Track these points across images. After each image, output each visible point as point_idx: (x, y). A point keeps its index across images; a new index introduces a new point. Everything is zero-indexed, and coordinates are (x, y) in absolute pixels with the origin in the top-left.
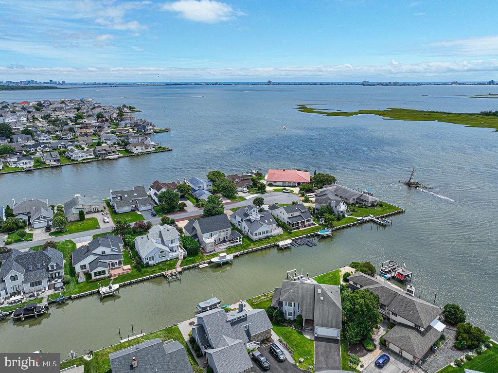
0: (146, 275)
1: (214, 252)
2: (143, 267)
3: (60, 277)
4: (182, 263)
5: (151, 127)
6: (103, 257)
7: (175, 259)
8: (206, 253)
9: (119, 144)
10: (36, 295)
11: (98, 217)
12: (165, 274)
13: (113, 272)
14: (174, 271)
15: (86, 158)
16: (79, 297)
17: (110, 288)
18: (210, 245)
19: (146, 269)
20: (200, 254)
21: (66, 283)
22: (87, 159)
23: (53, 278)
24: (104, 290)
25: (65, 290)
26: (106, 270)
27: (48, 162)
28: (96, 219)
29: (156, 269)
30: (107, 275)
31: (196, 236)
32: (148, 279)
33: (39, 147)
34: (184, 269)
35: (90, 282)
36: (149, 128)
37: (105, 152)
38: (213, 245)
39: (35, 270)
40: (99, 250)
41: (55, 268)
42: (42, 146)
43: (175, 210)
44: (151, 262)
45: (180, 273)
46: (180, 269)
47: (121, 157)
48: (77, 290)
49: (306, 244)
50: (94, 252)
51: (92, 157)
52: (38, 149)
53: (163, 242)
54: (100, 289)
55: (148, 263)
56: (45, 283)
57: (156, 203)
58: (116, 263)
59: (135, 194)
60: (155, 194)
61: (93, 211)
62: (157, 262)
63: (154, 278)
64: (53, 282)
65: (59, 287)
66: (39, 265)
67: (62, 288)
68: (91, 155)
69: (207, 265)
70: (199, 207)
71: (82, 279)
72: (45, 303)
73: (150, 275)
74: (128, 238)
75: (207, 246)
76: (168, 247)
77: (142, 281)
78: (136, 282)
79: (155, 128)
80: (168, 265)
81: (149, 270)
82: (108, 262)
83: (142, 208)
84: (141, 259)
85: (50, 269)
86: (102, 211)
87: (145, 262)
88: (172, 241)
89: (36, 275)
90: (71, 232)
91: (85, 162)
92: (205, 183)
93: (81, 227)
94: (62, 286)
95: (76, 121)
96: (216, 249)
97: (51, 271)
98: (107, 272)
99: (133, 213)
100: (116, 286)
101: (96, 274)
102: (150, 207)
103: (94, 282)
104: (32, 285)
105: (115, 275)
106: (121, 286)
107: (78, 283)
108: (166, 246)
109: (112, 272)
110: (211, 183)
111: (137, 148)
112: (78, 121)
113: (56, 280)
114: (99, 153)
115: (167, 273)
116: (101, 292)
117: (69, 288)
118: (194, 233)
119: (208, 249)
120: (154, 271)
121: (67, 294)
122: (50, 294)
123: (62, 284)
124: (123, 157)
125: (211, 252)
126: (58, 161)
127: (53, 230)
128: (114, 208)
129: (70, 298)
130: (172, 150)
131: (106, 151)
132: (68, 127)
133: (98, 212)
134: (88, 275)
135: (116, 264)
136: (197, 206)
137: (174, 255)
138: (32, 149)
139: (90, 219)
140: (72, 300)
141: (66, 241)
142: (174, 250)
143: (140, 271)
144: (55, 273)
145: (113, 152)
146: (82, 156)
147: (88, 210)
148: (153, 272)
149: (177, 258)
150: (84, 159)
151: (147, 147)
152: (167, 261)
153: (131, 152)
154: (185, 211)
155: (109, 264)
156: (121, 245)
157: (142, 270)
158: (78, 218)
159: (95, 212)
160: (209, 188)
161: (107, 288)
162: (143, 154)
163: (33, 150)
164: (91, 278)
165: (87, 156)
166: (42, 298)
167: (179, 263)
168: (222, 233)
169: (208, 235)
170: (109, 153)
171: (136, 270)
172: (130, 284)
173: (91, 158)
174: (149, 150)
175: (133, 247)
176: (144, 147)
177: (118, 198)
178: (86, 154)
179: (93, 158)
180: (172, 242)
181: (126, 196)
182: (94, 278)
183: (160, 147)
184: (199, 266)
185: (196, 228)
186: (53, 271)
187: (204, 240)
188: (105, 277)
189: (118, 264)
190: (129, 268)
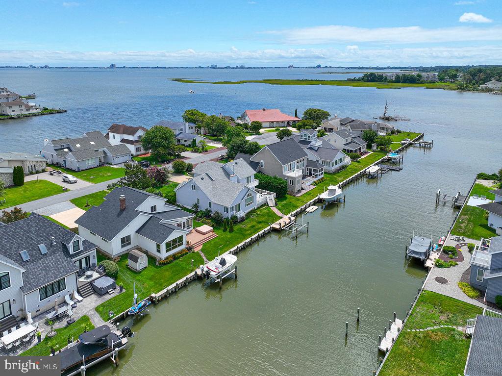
3: (88, 267)
4: (279, 209)
14: (285, 221)
16: (166, 297)
18: (298, 180)
19: (238, 227)
25: (124, 290)
28: (46, 180)
29: (253, 223)
30: (185, 246)
31: (261, 174)
35: (161, 264)
39: (38, 259)
40: (146, 205)
41: (81, 247)
46: (290, 218)
48: (150, 284)
49: (390, 169)
50: (140, 209)
53: (239, 181)
58: (184, 223)
59: (92, 143)
60: (123, 141)
61: (28, 172)
62: (245, 213)
65: (109, 287)
66: (42, 247)
67: (113, 286)
70: (201, 152)
75: (295, 182)
80: (264, 215)
81: (241, 226)
83: (117, 160)
85: (71, 252)
86: (43, 171)
87: (227, 216)
89: (46, 269)
92: (187, 125)
94: (114, 283)
96: (303, 186)
97: (73, 256)
98: (185, 240)
102: (127, 158)
103: (167, 263)
104: (46, 293)
107: (135, 271)
110: (193, 125)
113: (89, 273)
119: (297, 187)
120: (254, 226)
122: (96, 304)
123: (109, 279)
125: (299, 191)
130: (65, 111)
133: (37, 172)
135: (184, 227)
137: (260, 200)
139: (32, 182)
143: (231, 230)
144: (80, 261)
148: (256, 228)
149: (266, 205)
152: (255, 210)
153: (4, 115)
154: (185, 157)
157: (233, 228)
158: (9, 182)
159: (32, 173)
162: (22, 116)
167: (276, 210)
171: (222, 230)
174: (32, 111)
177: (65, 150)
181: (78, 146)
182: (164, 255)
183: (45, 109)
184: (308, 210)
185: (262, 161)
186: (78, 254)
187: (288, 175)
188: (183, 250)
189: (186, 226)
190: (211, 230)
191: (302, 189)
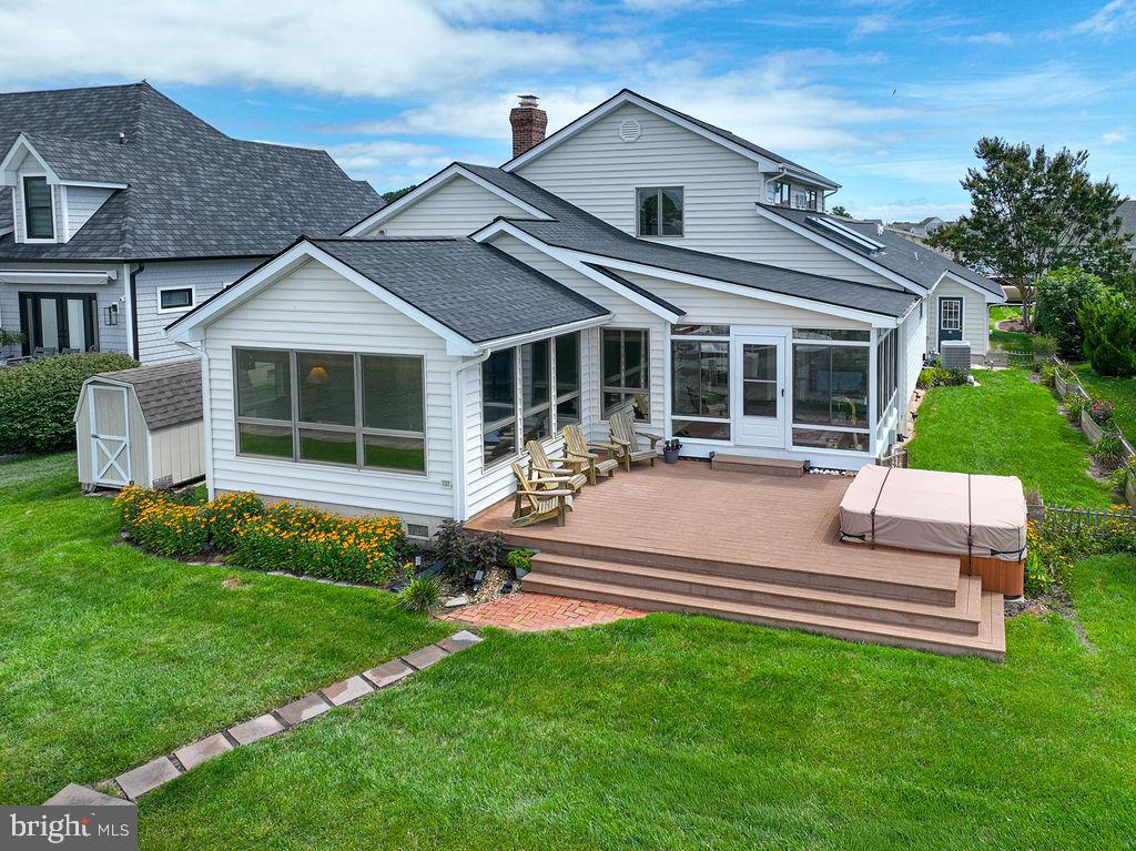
41: (61, 228)
58: (760, 359)
71: (122, 432)
85: (19, 232)
135: (762, 402)
189: (785, 405)
190: (970, 534)
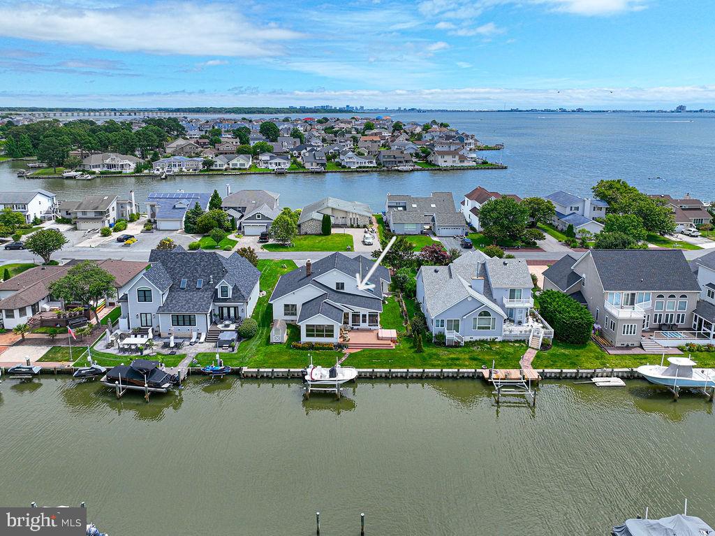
0: (434, 366)
1: (638, 351)
2: (429, 341)
3: (236, 319)
4: (537, 357)
5: (471, 141)
6: (336, 296)
7: (516, 341)
8: (612, 346)
9: (417, 155)
10: (172, 345)
11: (357, 234)
12: (486, 375)
13: (354, 338)
14: (515, 374)
15: (363, 165)
16: (256, 377)
17: (333, 373)
18: (629, 325)
19: (435, 351)
20: (592, 346)
21: (244, 336)
22: (364, 167)
23: (222, 319)
24: (318, 373)
25: (236, 351)
26: (338, 327)
27: (308, 166)
28: (352, 236)
29: (462, 356)
30: (336, 339)
31: (579, 296)
32: (438, 378)
33: (304, 151)
34: (545, 378)
35: (294, 346)
36: (468, 142)
37: (393, 159)
38: (639, 329)
39: (191, 290)
40: (331, 278)
41: (230, 295)
42: (308, 149)
43: (514, 244)
44: (451, 336)
45: (533, 384)
46: (533, 374)
47: (417, 170)
48: (259, 357)
50: (321, 279)
51: (372, 165)
52: (302, 152)
53: (488, 291)
54: (309, 370)
55: (441, 336)
56: (202, 323)
57: (473, 229)
58: (364, 316)
59: (433, 206)
60: (474, 210)
61: (349, 224)
62: (467, 339)
63: (454, 378)
64: (220, 326)
65: (226, 342)
66: (201, 281)
67: (230, 343)
68: (371, 162)
69: (621, 382)
70: (574, 247)
71: (279, 335)
72: (182, 369)
73: (443, 366)
74: (404, 272)
75: (620, 328)
76: (502, 306)
77: (421, 378)
78: (404, 378)
79: (478, 144)
80: (497, 353)
81: (441, 352)
82: (346, 310)
83: (444, 232)
84: (425, 323)
85: (220, 296)
86: (365, 227)
87: (435, 330)
88: (513, 291)
90: (298, 249)
91: (361, 170)
92: (588, 203)
93: (321, 244)
94: (233, 340)
95: (364, 132)
96: (645, 342)
97: (220, 300)
98: (337, 332)
99: (423, 237)
100: (349, 373)
101: (311, 331)
102: (459, 232)
103: (303, 348)
104: (176, 321)
105: (356, 345)
106: (360, 378)
107: (268, 342)
108: (494, 301)
109: (350, 336)
110: (604, 205)
111: (446, 158)
112: (366, 133)
113: (227, 322)
114: (385, 160)
115: (494, 376)
116: (307, 378)
117: (245, 349)
118: (574, 287)
119: (620, 338)
120: (458, 359)
121: (235, 362)
122: (203, 350)
123: (235, 336)
124: (421, 170)
125: (628, 347)
126: (323, 165)
127: (271, 241)
128: (388, 226)
129: (236, 373)
130: (506, 168)
131: (395, 158)
132: (351, 135)
133: (358, 227)
134: (294, 330)
135: (364, 321)
136: (569, 245)
137: (515, 330)
138: (295, 152)
139: (339, 235)
140: (240, 378)
141: (284, 261)
142: (517, 317)
143: (419, 351)
144: (229, 308)
145: (406, 162)
146: (358, 163)
147: (340, 221)
148: (453, 362)
149: (523, 343)
150: (360, 167)
151: (463, 159)
152: (493, 342)
153: (434, 165)
154: (539, 249)
155: (346, 316)
156: (386, 285)
157: (425, 349)
158: (319, 230)
159: (352, 226)
160: (597, 214)
161: (326, 372)
162: (453, 169)
163: (295, 154)
164: (299, 338)
165: (365, 163)
166: (183, 357)
167: (530, 355)
168: (667, 301)
169: (621, 296)
170: (400, 162)
171: (408, 345)
172: (387, 378)
173: (371, 167)
174: (466, 164)
175: (411, 294)
176: (457, 157)
177: (399, 209)
178: (363, 161)
179: (374, 167)
180: (512, 294)
181: (414, 206)
182: (304, 339)
183: (484, 163)
184: (594, 380)
185: (584, 276)
186: (225, 300)
187: (609, 310)
188: (331, 344)
189: (367, 321)
190: (392, 338)
191: (641, 346)
